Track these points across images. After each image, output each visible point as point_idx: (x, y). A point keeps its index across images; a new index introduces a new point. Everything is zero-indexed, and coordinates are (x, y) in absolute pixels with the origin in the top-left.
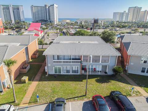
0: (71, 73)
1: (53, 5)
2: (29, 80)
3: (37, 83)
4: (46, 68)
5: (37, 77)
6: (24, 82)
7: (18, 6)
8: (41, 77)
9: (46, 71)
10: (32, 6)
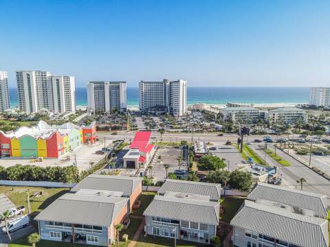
0: (169, 236)
1: (178, 82)
2: (129, 238)
3: (136, 242)
4: (145, 227)
5: (136, 236)
6: (124, 240)
7: (119, 83)
8: (139, 237)
9: (145, 230)
10: (142, 82)
